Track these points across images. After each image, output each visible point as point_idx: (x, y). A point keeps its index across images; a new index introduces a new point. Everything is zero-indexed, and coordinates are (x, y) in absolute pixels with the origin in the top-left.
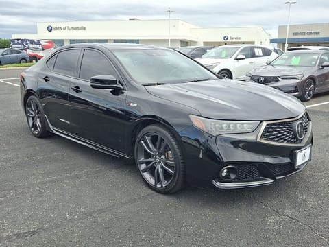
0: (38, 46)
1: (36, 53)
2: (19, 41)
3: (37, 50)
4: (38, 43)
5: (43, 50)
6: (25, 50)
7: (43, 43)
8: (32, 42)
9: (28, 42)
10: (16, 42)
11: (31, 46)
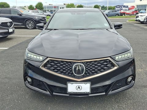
0: (127, 8)
1: (125, 12)
2: (119, 6)
3: (126, 10)
4: (127, 7)
5: (129, 10)
6: (120, 10)
7: (129, 7)
8: (124, 6)
9: (122, 7)
10: (118, 7)
11: (123, 8)
